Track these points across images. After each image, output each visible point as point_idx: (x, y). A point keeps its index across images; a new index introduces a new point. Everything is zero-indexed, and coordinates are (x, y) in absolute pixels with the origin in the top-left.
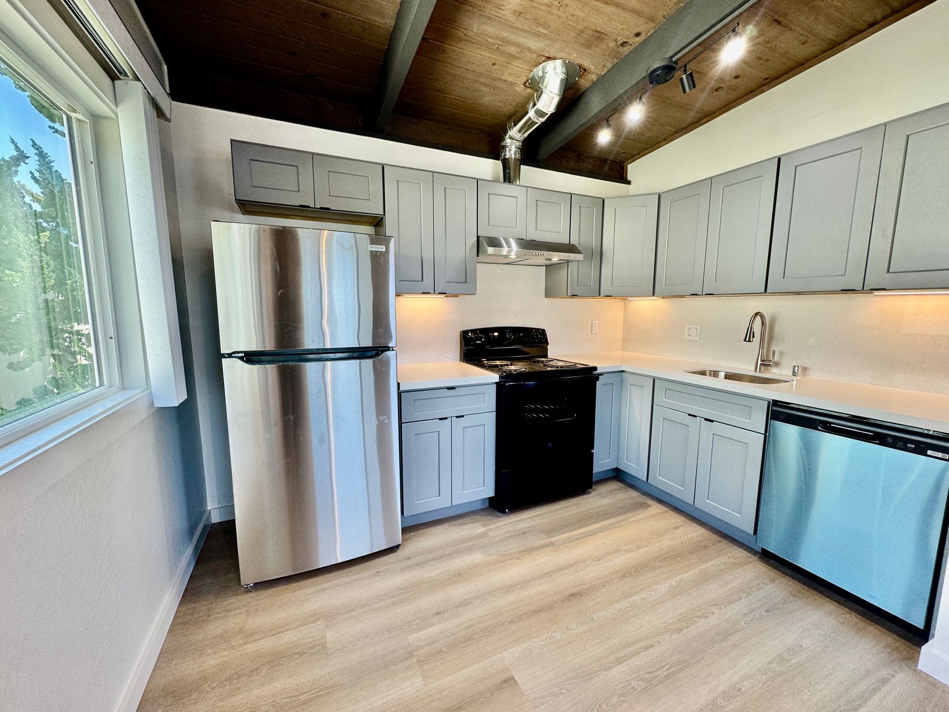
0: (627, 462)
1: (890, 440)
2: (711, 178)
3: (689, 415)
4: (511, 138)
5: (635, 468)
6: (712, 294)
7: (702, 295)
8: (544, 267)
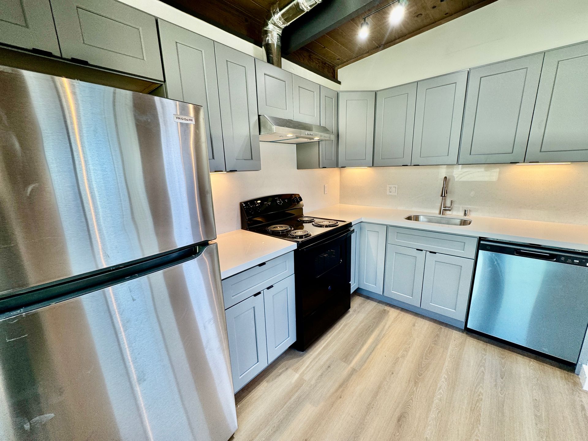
0: (366, 283)
1: (563, 259)
2: (417, 82)
3: (417, 250)
4: (274, 24)
5: (374, 287)
6: (419, 165)
7: (411, 166)
8: (296, 145)
